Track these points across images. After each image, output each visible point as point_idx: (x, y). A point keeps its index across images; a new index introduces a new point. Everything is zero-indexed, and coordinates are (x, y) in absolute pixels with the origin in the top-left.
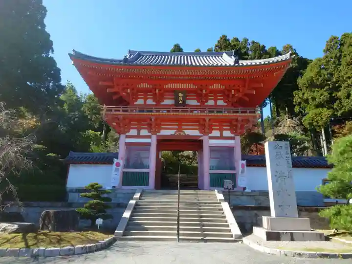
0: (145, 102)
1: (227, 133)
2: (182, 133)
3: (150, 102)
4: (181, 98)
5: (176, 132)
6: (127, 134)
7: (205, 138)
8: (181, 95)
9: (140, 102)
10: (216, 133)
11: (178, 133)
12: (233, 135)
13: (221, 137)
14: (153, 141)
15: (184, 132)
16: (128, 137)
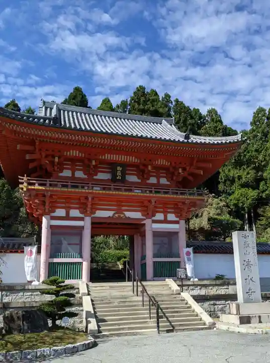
0: (73, 174)
1: (171, 217)
2: (122, 215)
3: (79, 174)
4: (119, 173)
5: (114, 214)
6: (53, 214)
7: (148, 222)
8: (119, 168)
9: (67, 173)
10: (159, 216)
11: (117, 215)
12: (177, 219)
13: (165, 221)
14: (87, 224)
15: (124, 214)
16: (53, 218)
